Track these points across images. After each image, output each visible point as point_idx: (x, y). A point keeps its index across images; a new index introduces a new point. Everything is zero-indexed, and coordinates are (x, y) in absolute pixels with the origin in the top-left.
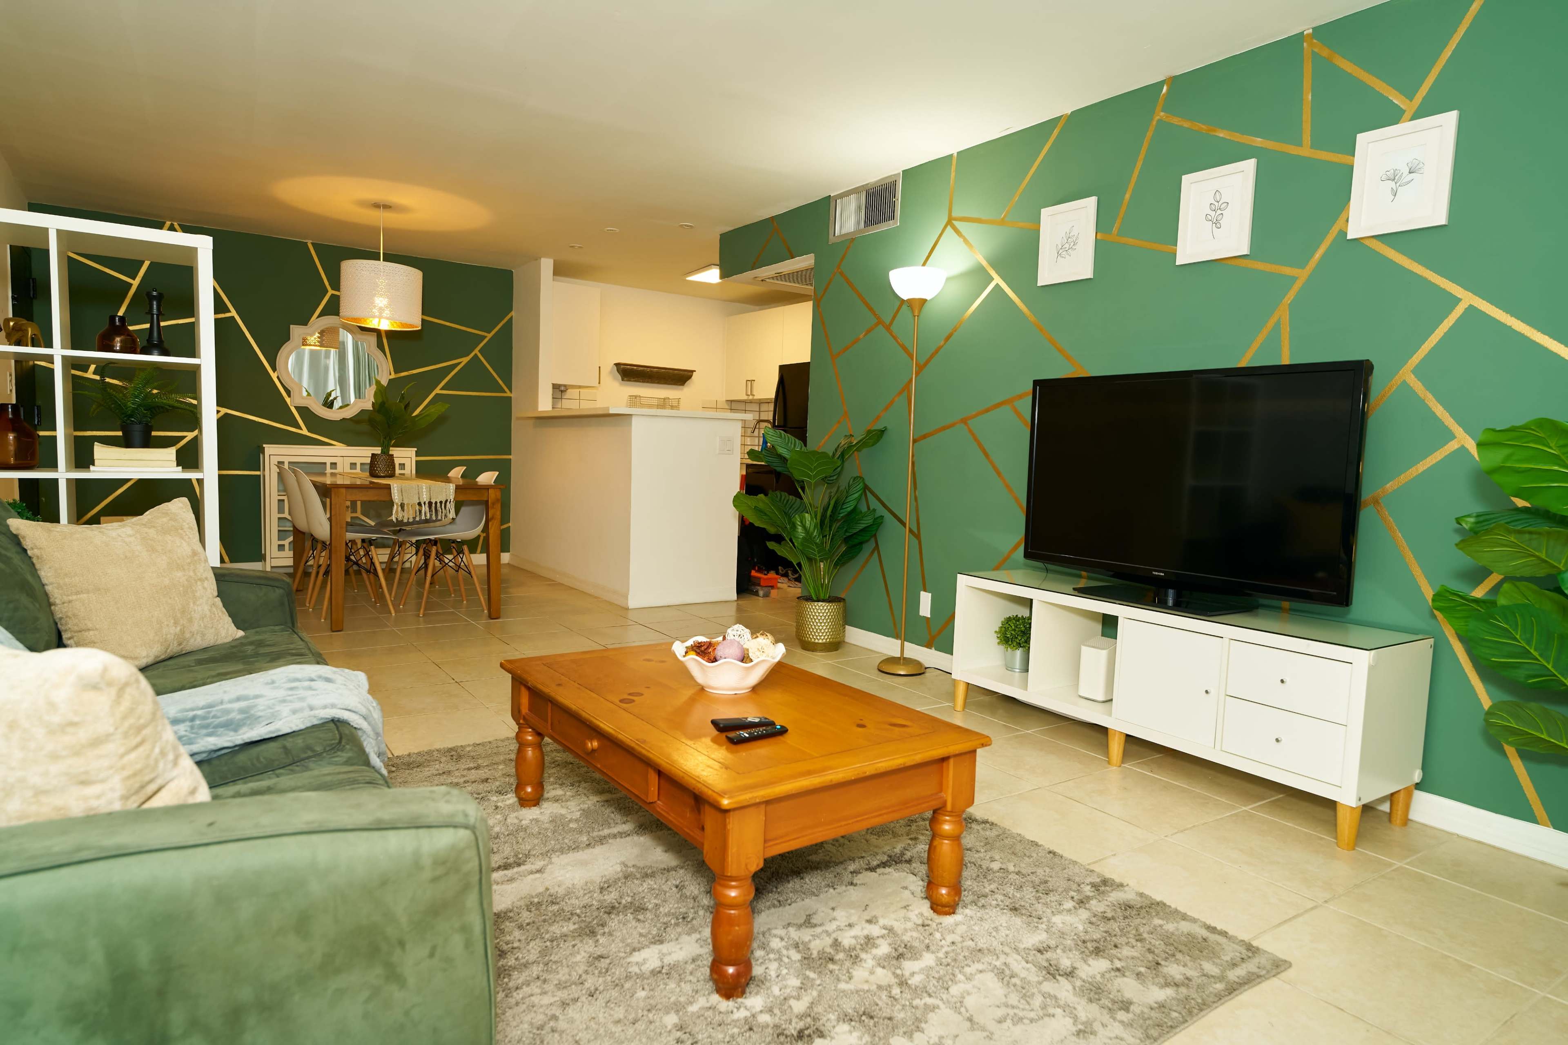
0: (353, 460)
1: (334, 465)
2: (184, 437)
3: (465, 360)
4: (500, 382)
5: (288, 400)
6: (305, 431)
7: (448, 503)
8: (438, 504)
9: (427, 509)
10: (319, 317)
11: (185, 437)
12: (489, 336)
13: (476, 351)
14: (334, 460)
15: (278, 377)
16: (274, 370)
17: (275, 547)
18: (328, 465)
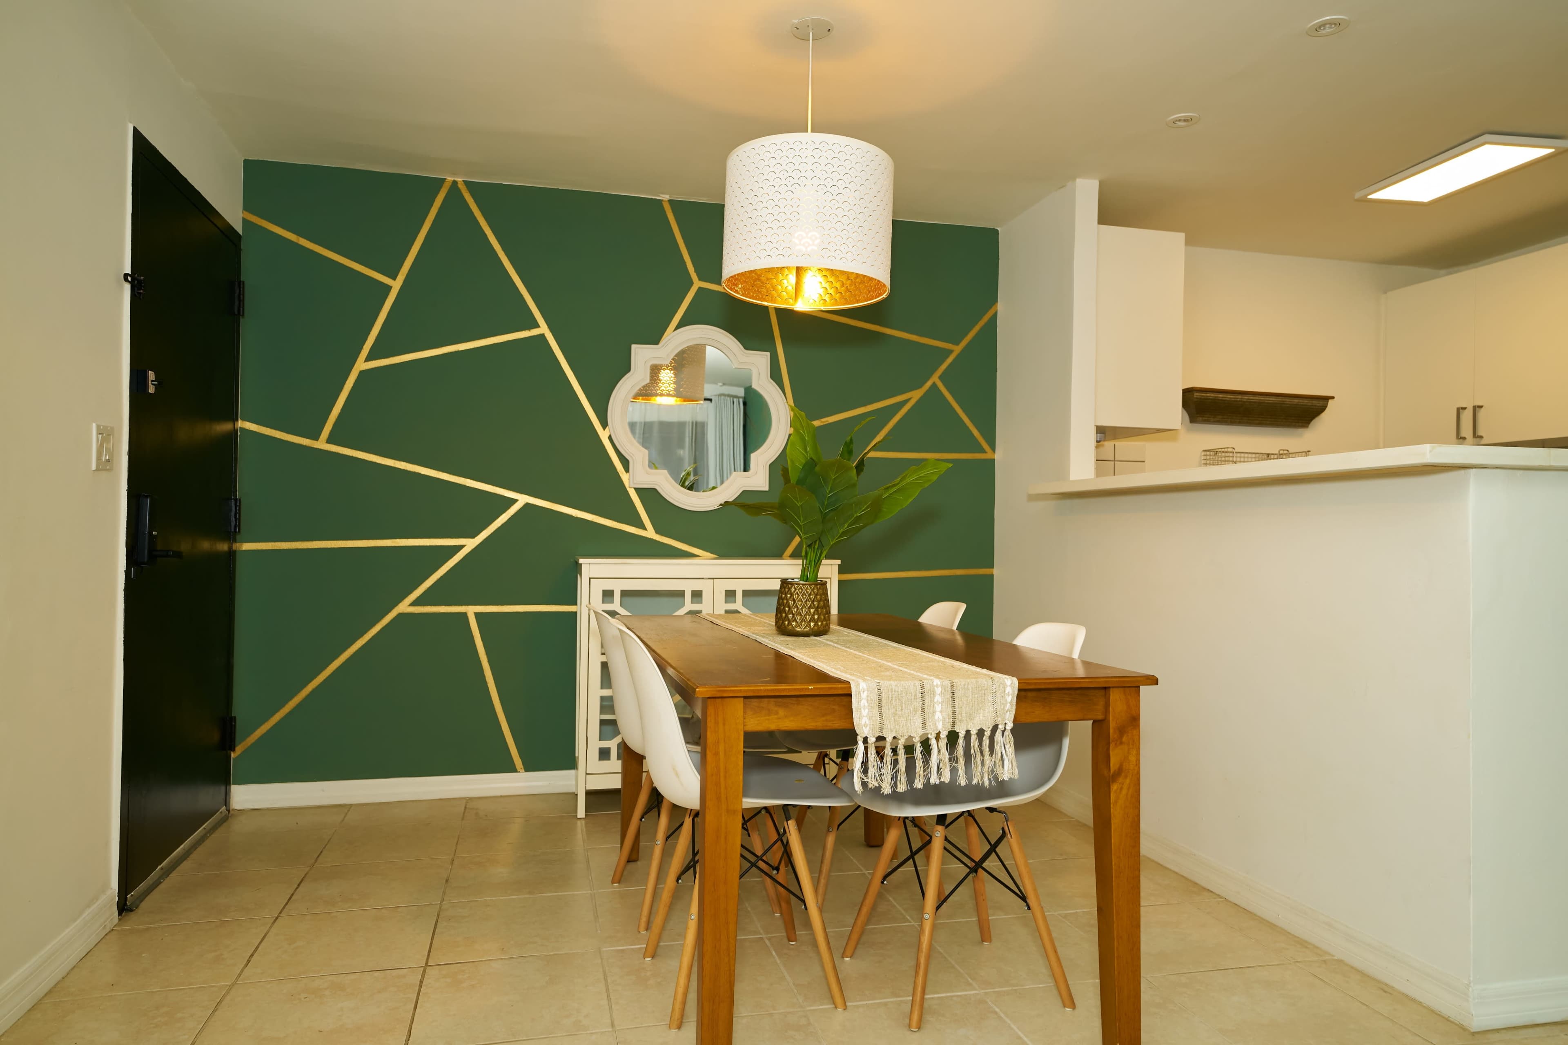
0: (731, 585)
1: (697, 595)
2: (460, 547)
3: (916, 395)
4: (975, 432)
5: (624, 477)
6: (650, 533)
7: (998, 734)
8: (974, 738)
9: (946, 755)
10: (677, 328)
11: (462, 547)
12: (957, 349)
13: (935, 379)
14: (697, 586)
15: (610, 438)
16: (604, 425)
17: (594, 754)
18: (688, 596)
